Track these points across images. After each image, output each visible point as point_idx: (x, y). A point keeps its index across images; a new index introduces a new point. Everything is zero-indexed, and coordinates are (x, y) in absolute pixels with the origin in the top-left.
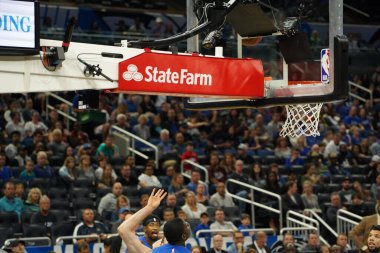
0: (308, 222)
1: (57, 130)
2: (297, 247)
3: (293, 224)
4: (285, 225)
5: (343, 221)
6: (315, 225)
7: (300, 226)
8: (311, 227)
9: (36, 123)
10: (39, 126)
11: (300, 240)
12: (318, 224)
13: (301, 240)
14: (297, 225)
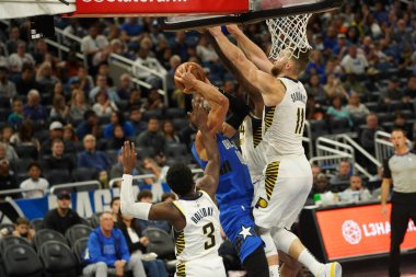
0: (342, 149)
1: (47, 63)
2: (329, 178)
3: (324, 153)
4: (315, 155)
5: (382, 145)
6: (349, 152)
7: (332, 154)
8: (345, 154)
9: (22, 56)
10: (25, 60)
11: (332, 171)
12: (352, 150)
13: (334, 170)
14: (328, 153)
